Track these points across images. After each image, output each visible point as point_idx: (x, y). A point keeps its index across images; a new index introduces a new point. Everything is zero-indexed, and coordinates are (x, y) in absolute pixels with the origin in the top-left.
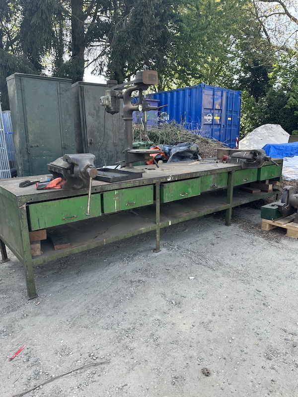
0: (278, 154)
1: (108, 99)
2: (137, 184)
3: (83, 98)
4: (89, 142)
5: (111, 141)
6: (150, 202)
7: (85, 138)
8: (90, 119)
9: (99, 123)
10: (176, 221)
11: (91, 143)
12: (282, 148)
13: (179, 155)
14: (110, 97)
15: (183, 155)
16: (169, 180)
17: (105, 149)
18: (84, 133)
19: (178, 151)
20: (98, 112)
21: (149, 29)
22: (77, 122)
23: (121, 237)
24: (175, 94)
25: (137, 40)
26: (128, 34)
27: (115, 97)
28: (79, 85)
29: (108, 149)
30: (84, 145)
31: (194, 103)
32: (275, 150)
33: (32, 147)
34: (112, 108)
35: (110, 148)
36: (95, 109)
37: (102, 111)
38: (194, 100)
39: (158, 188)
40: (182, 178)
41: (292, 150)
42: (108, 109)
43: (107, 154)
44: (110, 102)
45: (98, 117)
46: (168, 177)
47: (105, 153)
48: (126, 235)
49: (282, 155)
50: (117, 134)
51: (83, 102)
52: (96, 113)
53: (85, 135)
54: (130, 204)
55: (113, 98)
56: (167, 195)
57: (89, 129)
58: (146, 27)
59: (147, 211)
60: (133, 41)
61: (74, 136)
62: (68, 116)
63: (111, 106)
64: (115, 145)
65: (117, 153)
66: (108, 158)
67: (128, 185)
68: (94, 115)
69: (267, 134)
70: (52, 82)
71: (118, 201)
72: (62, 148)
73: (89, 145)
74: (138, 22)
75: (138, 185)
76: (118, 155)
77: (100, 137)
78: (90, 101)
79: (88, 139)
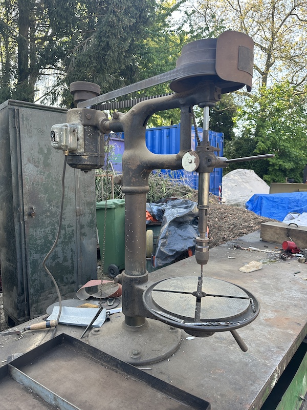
1: (74, 131)
3: (17, 130)
4: (26, 213)
5: (70, 208)
7: (18, 205)
8: (29, 170)
11: (30, 215)
14: (80, 128)
15: (181, 220)
17: (59, 222)
18: (18, 196)
19: (176, 215)
20: (47, 157)
22: (5, 174)
27: (95, 128)
28: (10, 106)
29: (65, 222)
30: (16, 220)
31: (174, 145)
34: (85, 157)
35: (69, 217)
36: (41, 151)
37: (58, 159)
38: (174, 141)
42: (73, 159)
43: (63, 232)
44: (81, 141)
45: (47, 165)
50: (82, 194)
51: (18, 139)
52: (42, 159)
53: (19, 200)
55: (90, 129)
57: (27, 188)
63: (82, 150)
64: (78, 214)
65: (82, 227)
66: (65, 238)
68: (38, 162)
73: (26, 218)
74: (103, 44)
76: (83, 231)
77: (50, 201)
78: (31, 137)
79: (26, 208)
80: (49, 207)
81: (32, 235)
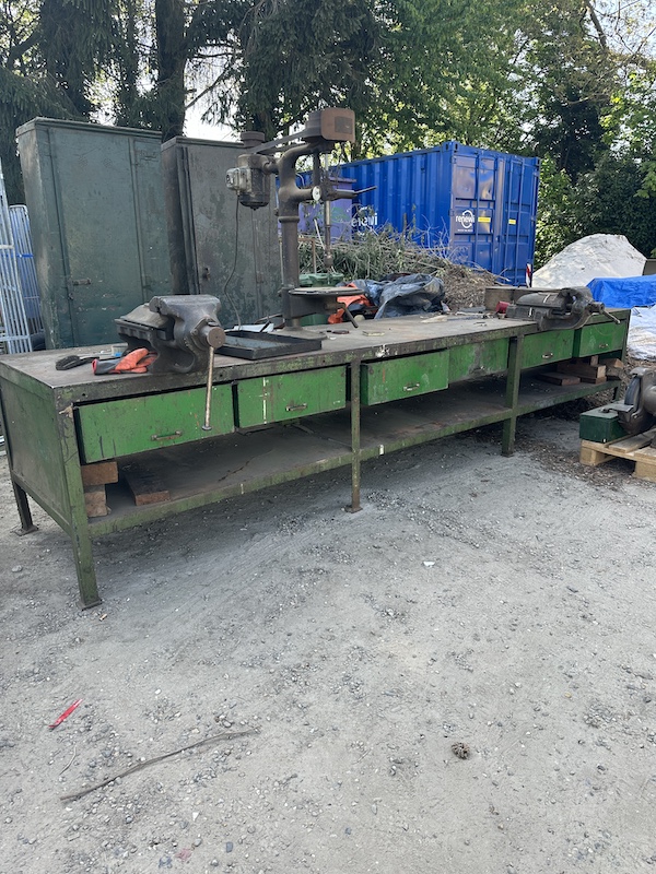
0: (620, 301)
1: (243, 174)
2: (311, 364)
3: (187, 173)
4: (200, 275)
5: (249, 272)
6: (339, 403)
7: (192, 265)
8: (202, 222)
9: (223, 230)
10: (394, 446)
11: (205, 277)
12: (629, 288)
13: (401, 302)
14: (249, 171)
15: (408, 303)
16: (380, 355)
17: (237, 289)
18: (191, 253)
19: (397, 293)
20: (220, 206)
21: (331, 15)
22: (175, 228)
23: (277, 479)
24: (391, 165)
25: (305, 40)
26: (284, 27)
27: (260, 170)
28: (177, 145)
29: (244, 290)
30: (190, 281)
31: (433, 185)
32: (613, 292)
33: (76, 284)
34: (253, 196)
35: (248, 286)
36: (213, 199)
37: (231, 204)
38: (433, 178)
39: (355, 372)
40: (408, 352)
41: (650, 292)
42: (244, 198)
43: (242, 302)
44: (249, 182)
45: (220, 216)
46: (377, 348)
47: (237, 298)
48: (287, 474)
49: (628, 303)
50: (263, 254)
51: (188, 184)
52: (215, 208)
53: (191, 259)
54: (294, 406)
55: (256, 172)
56: (375, 387)
57: (200, 243)
58: (325, 12)
59: (332, 425)
60: (294, 43)
61: (168, 259)
62: (154, 216)
63: (250, 190)
64: (259, 281)
65: (264, 298)
66: (245, 309)
67: (291, 367)
68: (211, 212)
69: (595, 257)
70: (117, 138)
71: (270, 401)
72: (143, 287)
73: (201, 280)
75: (312, 366)
76: (266, 303)
77: (226, 262)
78: (201, 181)
79: (200, 268)
80: (225, 269)
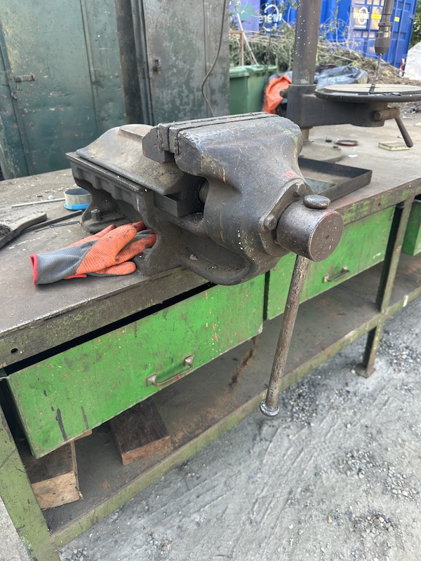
4: (151, 68)
5: (199, 64)
7: (141, 55)
11: (155, 70)
17: (187, 83)
18: (140, 43)
30: (140, 76)
33: (18, 81)
35: (198, 79)
47: (186, 92)
50: (213, 44)
53: (141, 50)
57: (150, 31)
61: (117, 50)
65: (213, 91)
66: (194, 105)
72: (92, 83)
73: (151, 73)
76: (214, 97)
79: (150, 60)
80: (175, 61)
81: (159, 97)
